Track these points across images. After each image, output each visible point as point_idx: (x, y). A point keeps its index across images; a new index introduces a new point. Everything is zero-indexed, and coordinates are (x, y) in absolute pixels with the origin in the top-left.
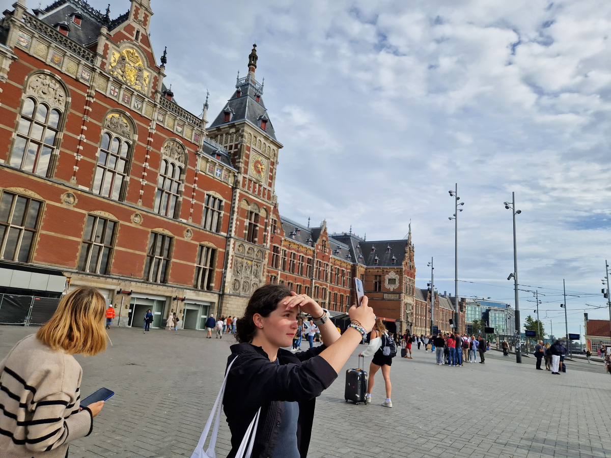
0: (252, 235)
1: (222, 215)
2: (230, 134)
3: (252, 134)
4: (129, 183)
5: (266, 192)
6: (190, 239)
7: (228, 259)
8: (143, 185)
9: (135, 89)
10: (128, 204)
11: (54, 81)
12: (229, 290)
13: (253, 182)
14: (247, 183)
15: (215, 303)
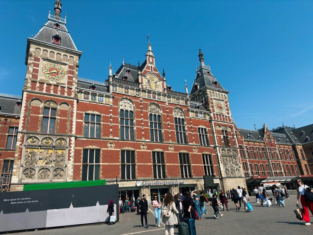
0: (227, 142)
1: (208, 136)
2: (200, 95)
3: (211, 91)
4: (164, 133)
5: (227, 118)
6: (197, 152)
7: (218, 158)
8: (170, 132)
9: (156, 92)
10: (166, 143)
11: (127, 100)
12: (224, 175)
13: (219, 115)
14: (216, 116)
15: (219, 184)
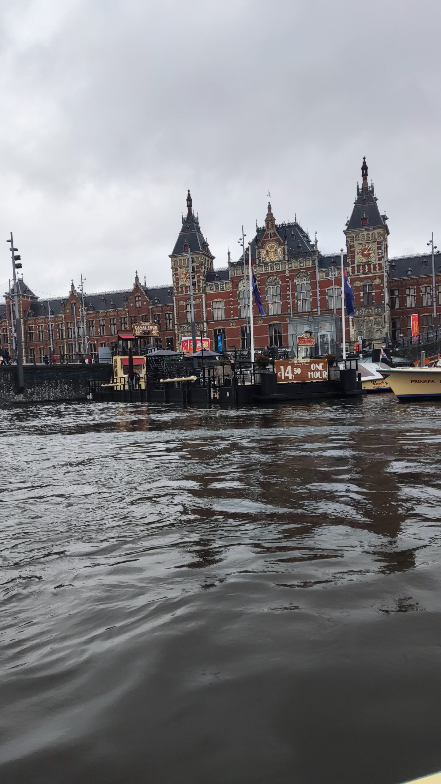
3: (354, 235)
4: (282, 305)
5: (377, 266)
7: (349, 321)
8: (289, 303)
9: (275, 261)
10: (284, 314)
13: (361, 266)
14: (356, 268)
